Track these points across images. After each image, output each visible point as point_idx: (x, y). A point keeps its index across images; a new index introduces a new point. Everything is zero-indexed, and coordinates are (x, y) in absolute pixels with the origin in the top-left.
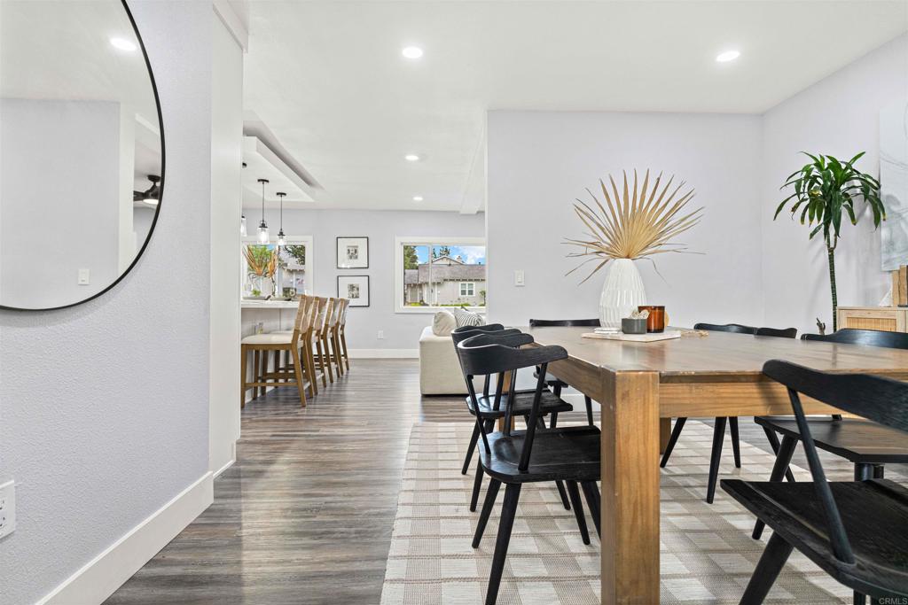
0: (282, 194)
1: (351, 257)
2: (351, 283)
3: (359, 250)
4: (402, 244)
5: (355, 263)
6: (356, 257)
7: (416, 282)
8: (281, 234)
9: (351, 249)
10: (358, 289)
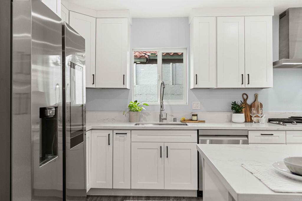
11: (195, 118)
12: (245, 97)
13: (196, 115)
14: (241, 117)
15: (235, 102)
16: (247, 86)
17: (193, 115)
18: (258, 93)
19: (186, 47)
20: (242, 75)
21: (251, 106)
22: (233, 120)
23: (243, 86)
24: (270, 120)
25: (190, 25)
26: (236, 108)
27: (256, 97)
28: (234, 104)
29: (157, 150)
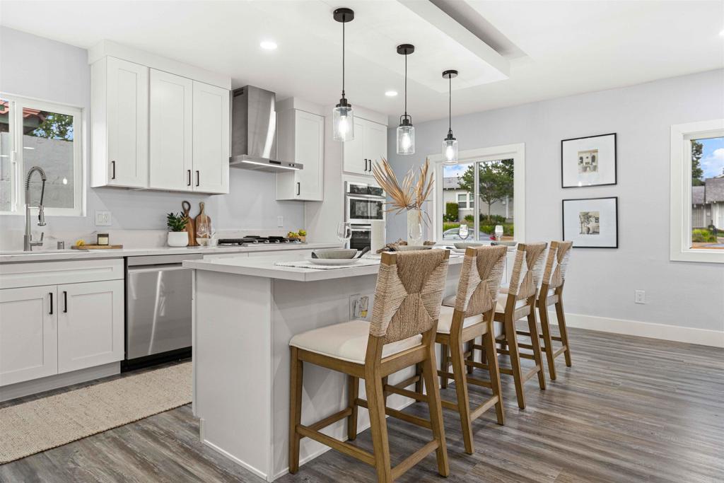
0: (450, 73)
1: (585, 169)
2: (586, 211)
3: (599, 157)
4: (685, 136)
5: (591, 178)
6: (595, 168)
7: (702, 202)
8: (450, 137)
9: (584, 156)
10: (597, 220)
11: (103, 241)
12: (186, 208)
13: (107, 235)
14: (182, 238)
15: (172, 214)
16: (196, 189)
17: (100, 236)
18: (206, 203)
19: (80, 106)
20: (189, 171)
21: (195, 222)
22: (170, 243)
23: (190, 189)
24: (221, 242)
25: (90, 65)
26: (175, 224)
27: (202, 207)
28: (171, 217)
29: (41, 301)
